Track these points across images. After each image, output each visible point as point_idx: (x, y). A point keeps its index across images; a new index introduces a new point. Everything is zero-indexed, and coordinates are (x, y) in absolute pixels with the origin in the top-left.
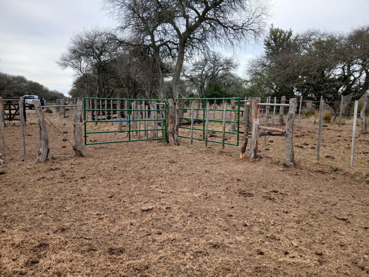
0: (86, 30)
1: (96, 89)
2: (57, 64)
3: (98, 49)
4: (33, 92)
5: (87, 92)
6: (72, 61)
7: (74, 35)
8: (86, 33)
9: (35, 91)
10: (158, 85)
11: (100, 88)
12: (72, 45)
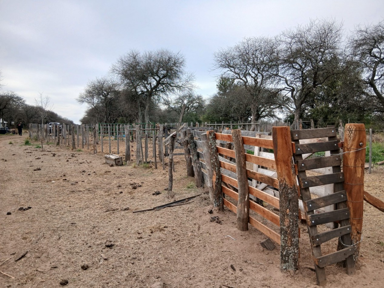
0: (98, 79)
1: (104, 118)
2: (76, 101)
3: (106, 91)
4: (50, 119)
5: (98, 120)
6: (87, 98)
7: (90, 81)
8: (98, 80)
9: (52, 119)
10: (138, 116)
11: (107, 117)
12: (88, 88)
